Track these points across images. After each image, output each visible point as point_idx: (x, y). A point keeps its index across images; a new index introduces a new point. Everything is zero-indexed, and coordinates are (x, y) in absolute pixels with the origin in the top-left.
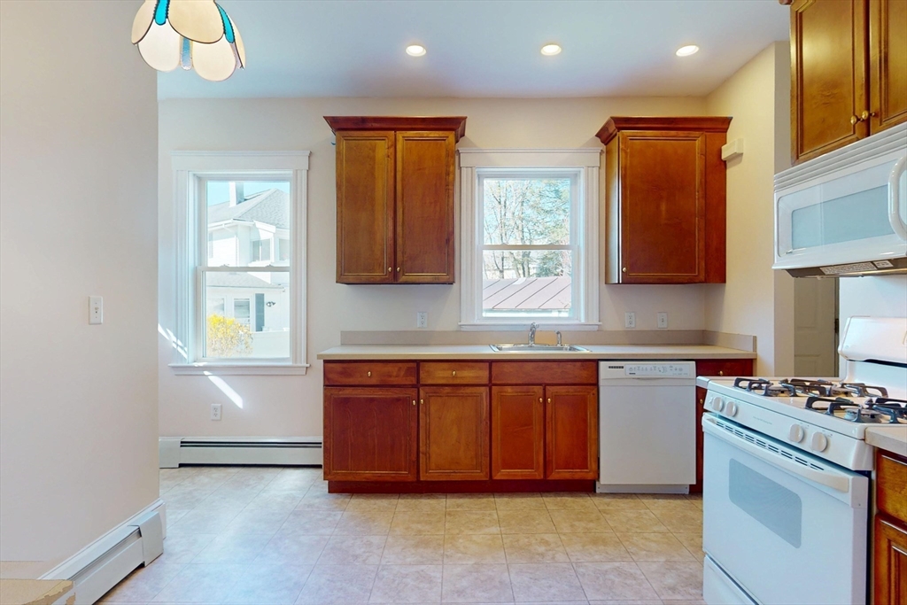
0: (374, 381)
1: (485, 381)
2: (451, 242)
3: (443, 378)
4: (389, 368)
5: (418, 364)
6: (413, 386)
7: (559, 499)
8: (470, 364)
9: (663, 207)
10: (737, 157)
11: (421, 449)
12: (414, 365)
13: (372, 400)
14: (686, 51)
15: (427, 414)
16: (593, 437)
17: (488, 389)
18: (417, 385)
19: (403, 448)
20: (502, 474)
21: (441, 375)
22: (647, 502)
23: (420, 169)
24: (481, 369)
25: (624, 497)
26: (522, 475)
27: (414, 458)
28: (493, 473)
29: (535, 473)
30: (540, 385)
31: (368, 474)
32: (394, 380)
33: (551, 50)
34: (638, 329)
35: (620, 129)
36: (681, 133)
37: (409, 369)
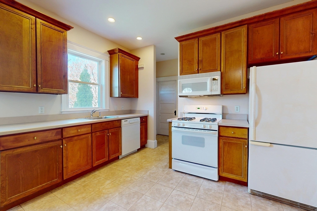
0: (38, 141)
1: (90, 131)
2: (66, 77)
3: (73, 133)
4: (46, 134)
5: (61, 130)
6: (59, 140)
7: (113, 164)
8: (84, 126)
9: (128, 77)
10: (143, 68)
11: (64, 166)
12: (60, 130)
13: (36, 151)
14: (139, 38)
15: (67, 150)
16: (121, 142)
17: (91, 134)
18: (62, 139)
19: (55, 169)
20: (96, 164)
21: (73, 132)
22: (132, 156)
23: (50, 41)
24: (88, 127)
25: (127, 157)
26: (102, 161)
27: (61, 171)
28: (93, 165)
29: (106, 159)
30: (107, 129)
31: (34, 189)
32: (49, 138)
33: (111, 20)
34: (118, 110)
35: (119, 52)
36: (132, 58)
37: (57, 132)
